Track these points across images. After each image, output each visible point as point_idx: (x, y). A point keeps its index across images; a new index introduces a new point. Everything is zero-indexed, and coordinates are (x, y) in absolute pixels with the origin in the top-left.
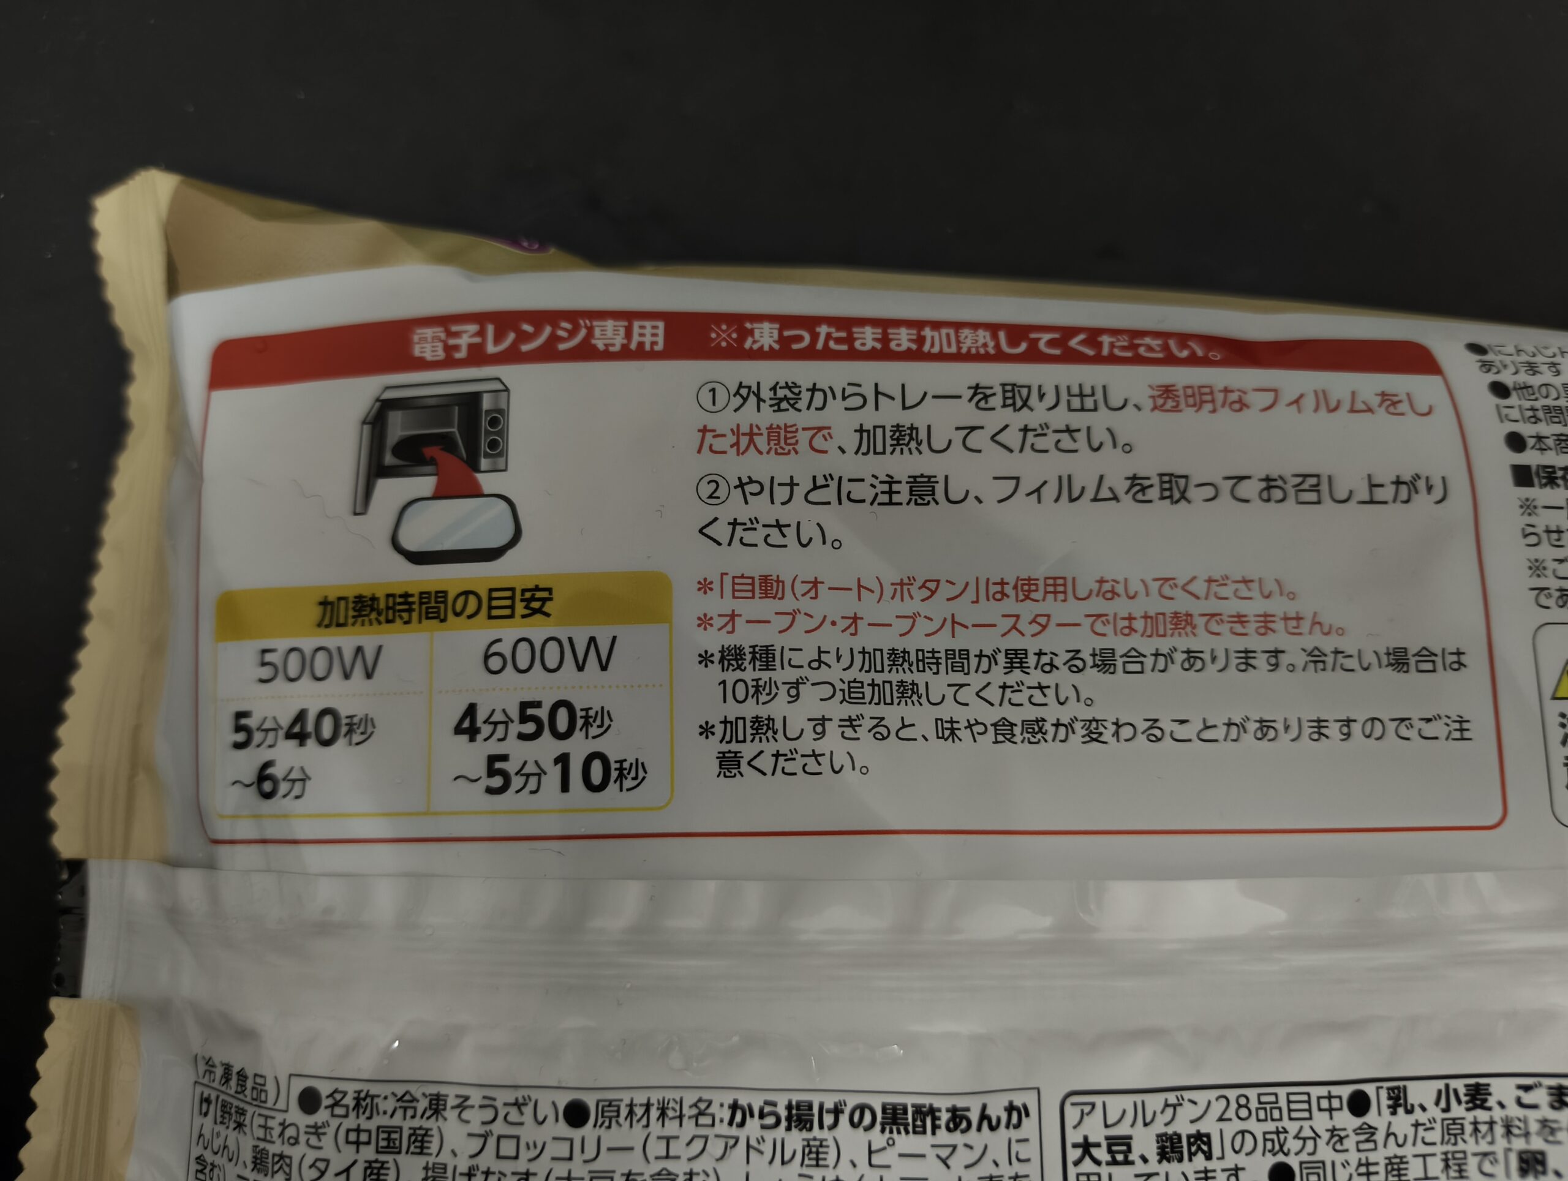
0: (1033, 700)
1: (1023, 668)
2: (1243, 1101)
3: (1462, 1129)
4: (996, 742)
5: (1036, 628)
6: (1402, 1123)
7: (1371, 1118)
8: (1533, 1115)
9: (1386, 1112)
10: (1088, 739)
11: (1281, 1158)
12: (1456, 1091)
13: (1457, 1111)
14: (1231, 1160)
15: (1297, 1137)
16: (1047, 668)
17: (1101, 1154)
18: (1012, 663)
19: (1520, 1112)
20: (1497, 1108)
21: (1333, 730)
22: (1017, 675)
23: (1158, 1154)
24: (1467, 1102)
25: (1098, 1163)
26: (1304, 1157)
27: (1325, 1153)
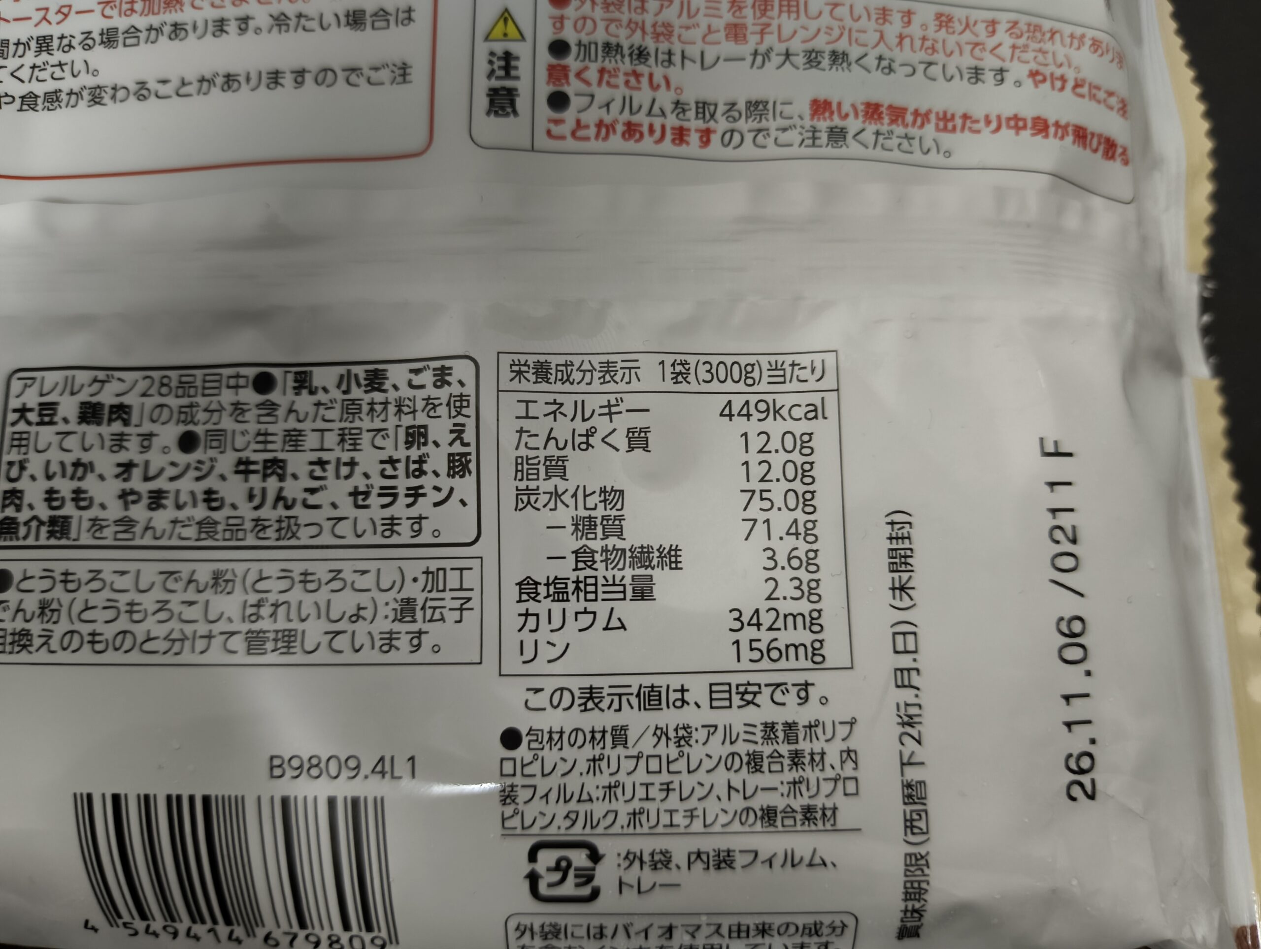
0: (55, 76)
1: (49, 52)
2: (165, 381)
3: (360, 409)
4: (21, 110)
5: (61, 17)
6: (305, 402)
7: (274, 396)
8: (420, 394)
9: (290, 392)
10: (92, 103)
11: (191, 427)
12: (356, 376)
13: (357, 393)
14: (147, 427)
15: (206, 410)
16: (66, 49)
17: (33, 417)
18: (40, 47)
19: (411, 393)
20: (391, 390)
21: (288, 80)
22: (44, 56)
23: (79, 417)
24: (366, 386)
25: (29, 423)
26: (209, 426)
27: (227, 423)
